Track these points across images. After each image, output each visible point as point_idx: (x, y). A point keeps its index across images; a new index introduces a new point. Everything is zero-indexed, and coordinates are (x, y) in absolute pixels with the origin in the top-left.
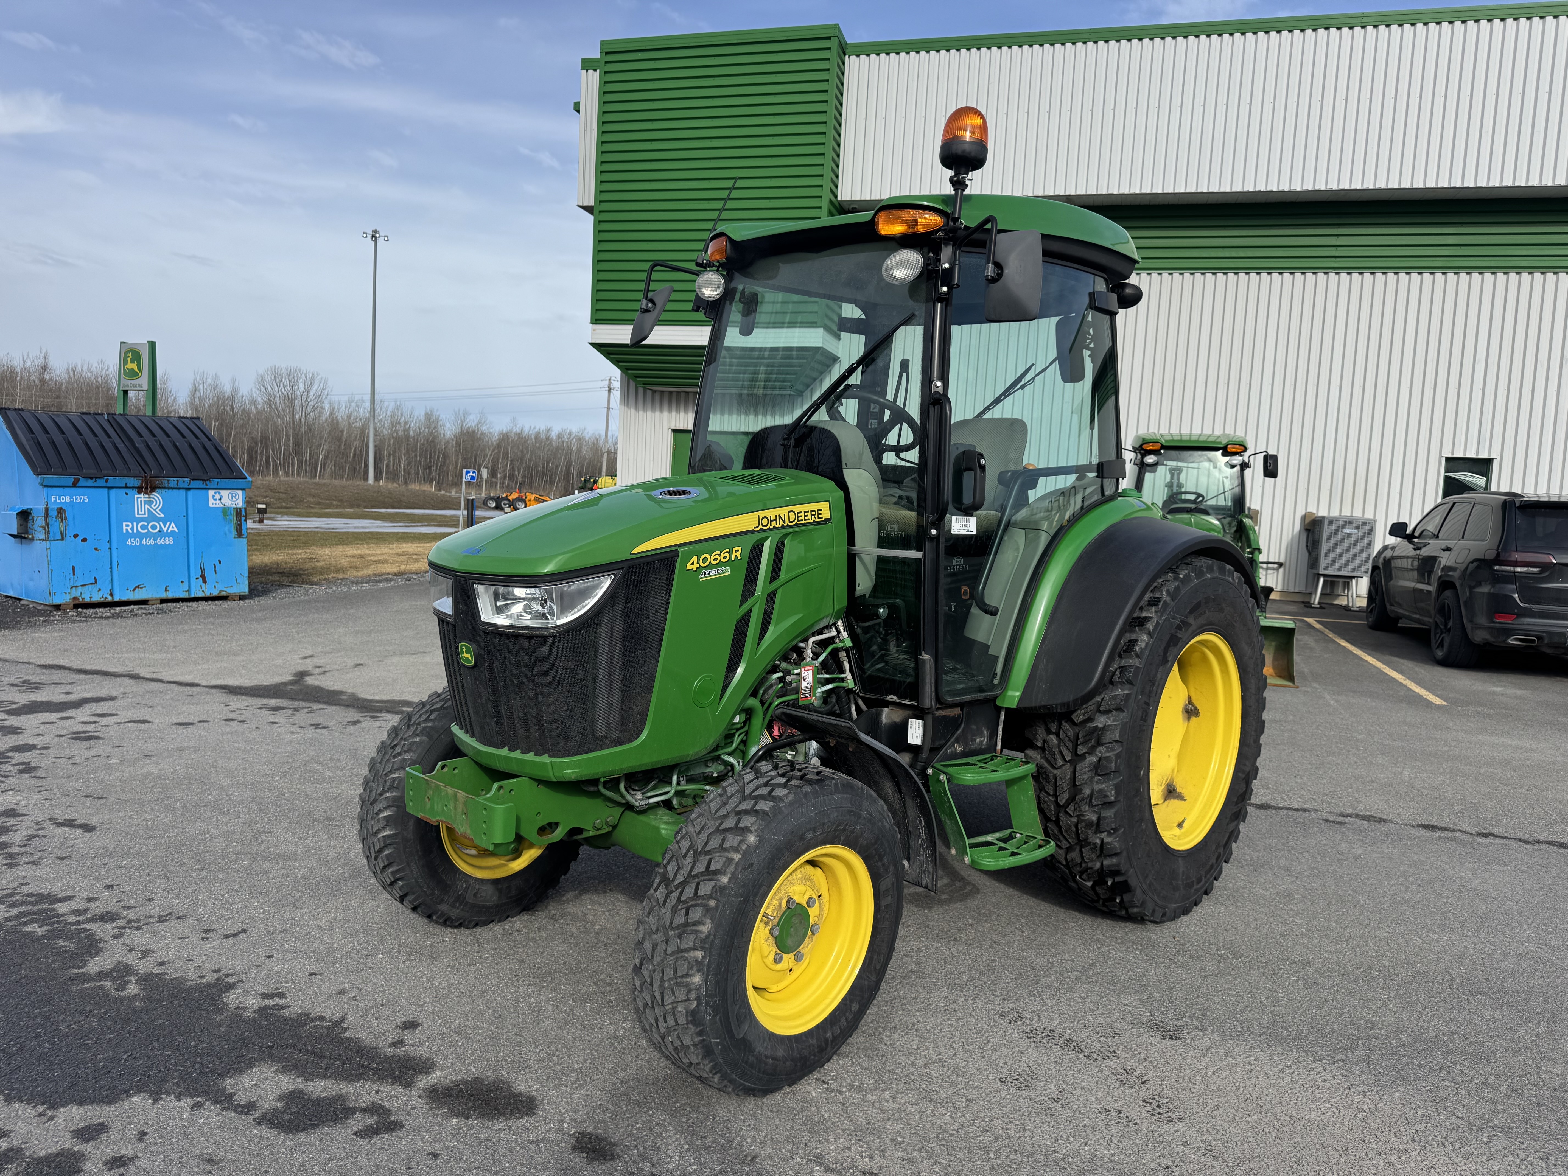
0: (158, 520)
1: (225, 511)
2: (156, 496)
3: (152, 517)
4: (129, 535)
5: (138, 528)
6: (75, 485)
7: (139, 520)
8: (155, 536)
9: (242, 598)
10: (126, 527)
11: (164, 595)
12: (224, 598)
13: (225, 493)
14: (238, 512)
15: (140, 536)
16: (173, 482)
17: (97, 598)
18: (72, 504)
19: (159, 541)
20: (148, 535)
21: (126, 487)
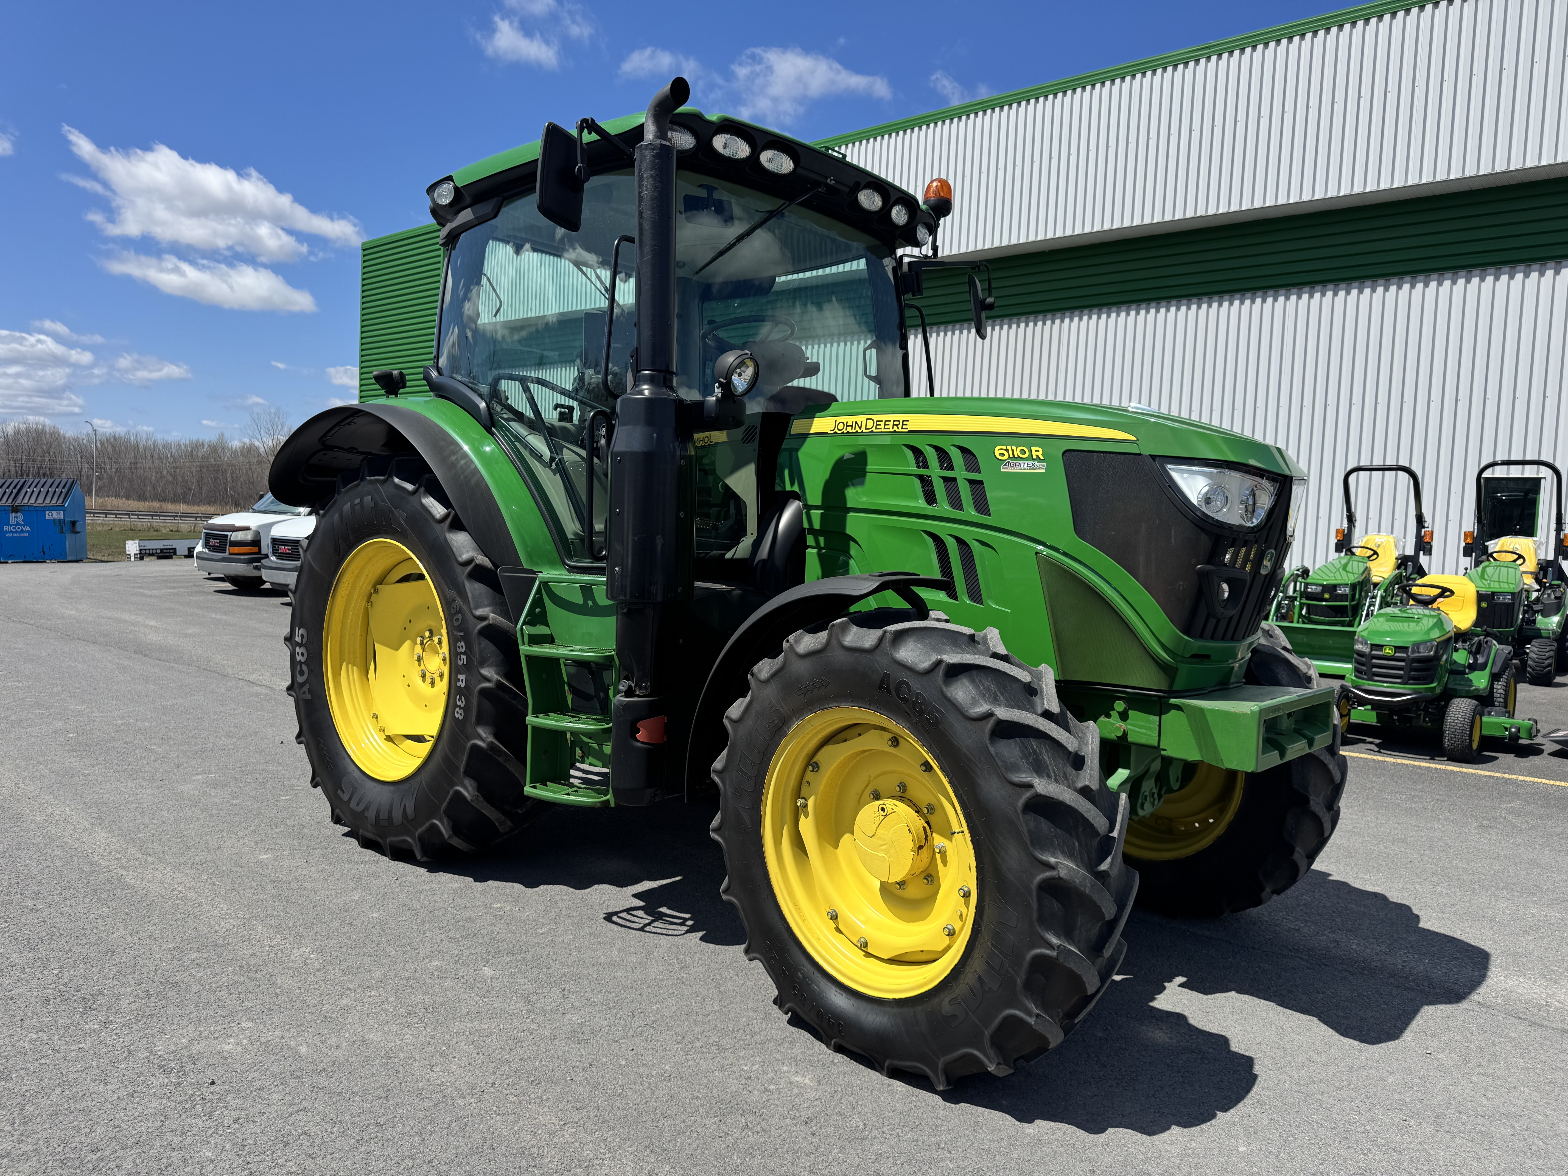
0: (21, 525)
1: (54, 520)
2: (20, 515)
3: (18, 524)
4: (7, 532)
5: (11, 528)
7: (11, 525)
10: (6, 528)
13: (54, 512)
14: (61, 521)
15: (13, 532)
19: (22, 535)
20: (16, 532)
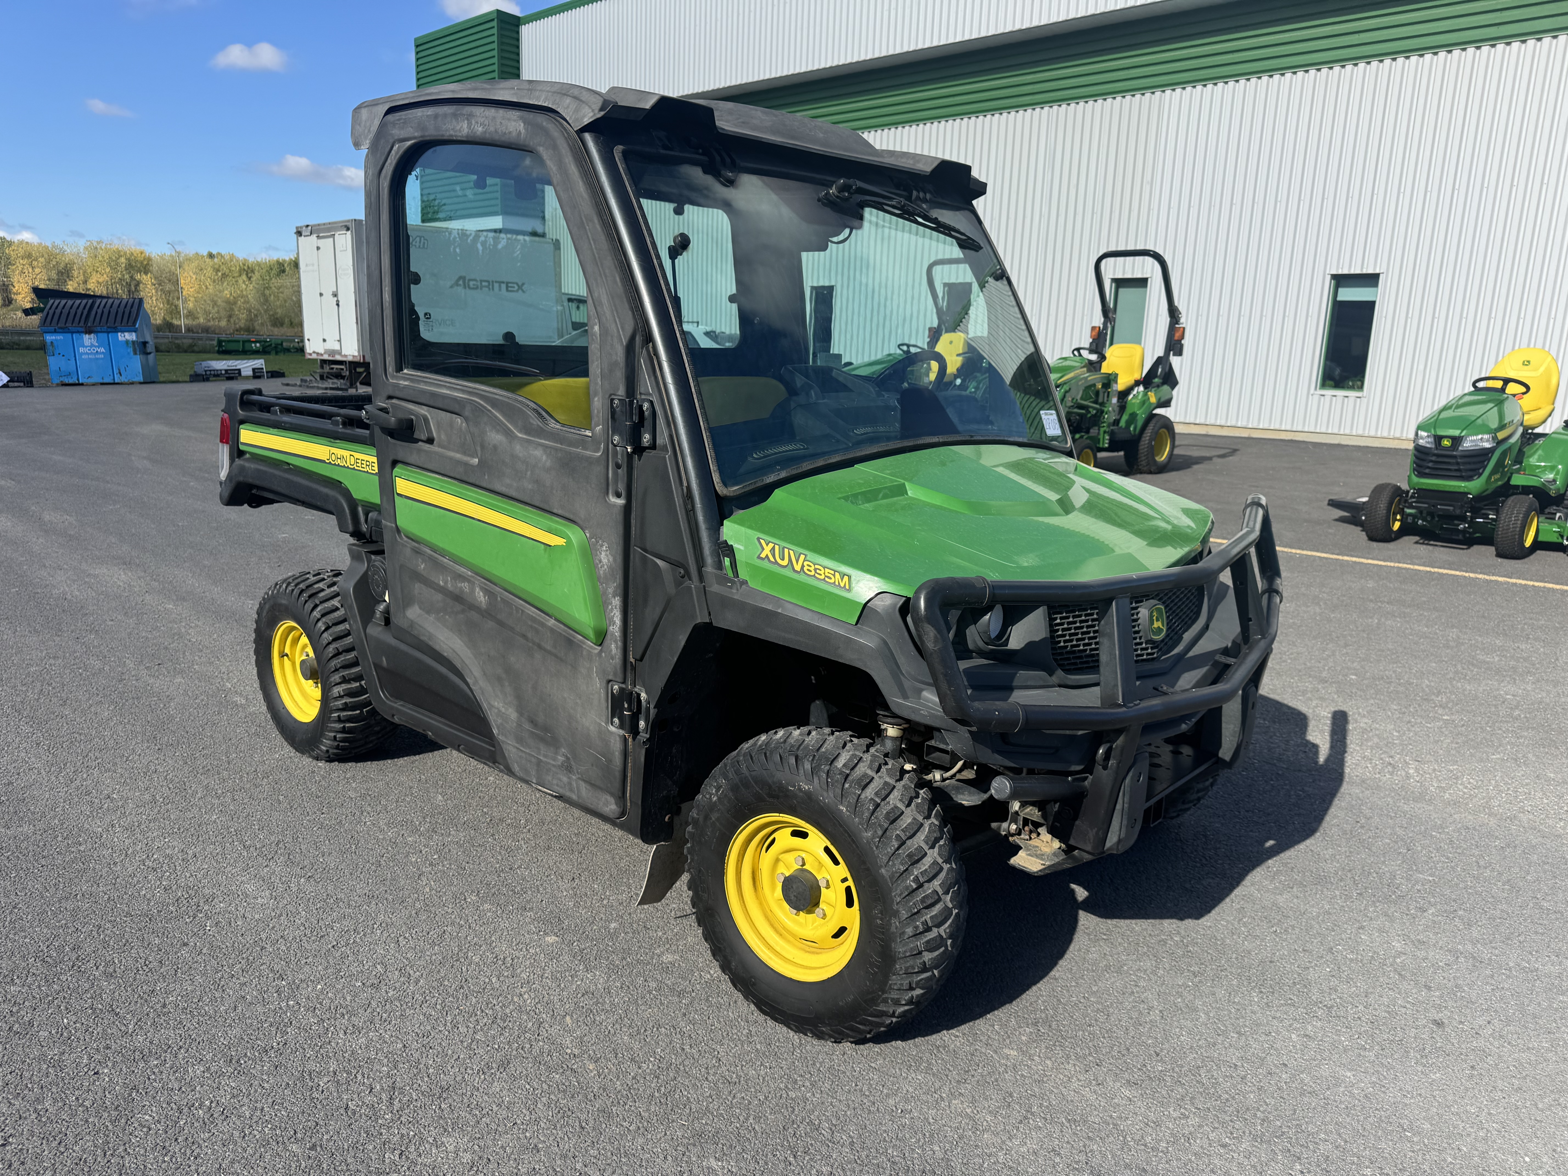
0: (96, 346)
1: (127, 342)
2: (93, 336)
3: (92, 345)
4: (82, 354)
5: (86, 350)
6: (55, 332)
7: (86, 347)
8: (95, 354)
9: (141, 383)
10: (81, 350)
11: (101, 381)
12: (132, 383)
13: (126, 334)
14: (133, 342)
15: (88, 354)
16: (99, 329)
17: (71, 381)
18: (56, 340)
19: (97, 356)
20: (91, 353)
21: (78, 332)
